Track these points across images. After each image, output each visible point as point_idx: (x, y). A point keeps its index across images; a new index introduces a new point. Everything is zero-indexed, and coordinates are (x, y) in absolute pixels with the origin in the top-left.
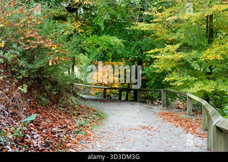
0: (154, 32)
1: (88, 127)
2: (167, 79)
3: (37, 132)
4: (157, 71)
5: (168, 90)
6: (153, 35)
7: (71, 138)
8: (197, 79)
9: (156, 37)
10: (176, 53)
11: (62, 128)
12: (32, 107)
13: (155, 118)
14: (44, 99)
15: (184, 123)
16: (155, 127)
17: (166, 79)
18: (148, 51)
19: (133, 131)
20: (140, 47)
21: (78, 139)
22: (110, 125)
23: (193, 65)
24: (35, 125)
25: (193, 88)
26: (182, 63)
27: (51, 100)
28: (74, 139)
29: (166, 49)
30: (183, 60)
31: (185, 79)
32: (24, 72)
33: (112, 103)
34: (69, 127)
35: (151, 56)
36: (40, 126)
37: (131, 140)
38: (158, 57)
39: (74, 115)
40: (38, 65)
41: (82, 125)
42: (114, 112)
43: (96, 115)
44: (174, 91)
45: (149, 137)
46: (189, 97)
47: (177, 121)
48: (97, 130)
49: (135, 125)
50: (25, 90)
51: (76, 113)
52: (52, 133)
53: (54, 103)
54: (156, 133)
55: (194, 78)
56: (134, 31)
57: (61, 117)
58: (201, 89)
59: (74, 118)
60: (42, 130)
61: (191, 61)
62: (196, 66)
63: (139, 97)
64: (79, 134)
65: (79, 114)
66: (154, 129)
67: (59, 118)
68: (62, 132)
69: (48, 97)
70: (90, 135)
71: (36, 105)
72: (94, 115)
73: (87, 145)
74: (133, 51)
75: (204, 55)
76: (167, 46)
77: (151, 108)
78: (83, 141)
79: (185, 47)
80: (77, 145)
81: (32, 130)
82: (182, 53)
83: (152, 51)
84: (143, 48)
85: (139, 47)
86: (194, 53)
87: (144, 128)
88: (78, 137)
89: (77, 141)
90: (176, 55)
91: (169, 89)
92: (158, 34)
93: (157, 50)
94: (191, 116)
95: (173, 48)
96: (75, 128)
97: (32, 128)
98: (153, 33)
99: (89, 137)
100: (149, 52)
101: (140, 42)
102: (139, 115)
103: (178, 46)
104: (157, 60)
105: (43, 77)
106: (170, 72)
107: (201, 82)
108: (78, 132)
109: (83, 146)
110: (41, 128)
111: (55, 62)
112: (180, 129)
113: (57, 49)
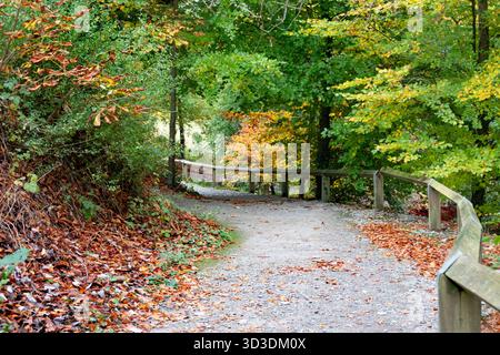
0: (353, 40)
1: (189, 267)
2: (381, 148)
3: (57, 285)
4: (361, 130)
5: (386, 172)
6: (350, 47)
7: (140, 297)
8: (450, 145)
9: (357, 51)
10: (401, 86)
11: (124, 273)
12: (59, 224)
13: (352, 238)
14: (89, 204)
15: (418, 249)
16: (349, 261)
17: (378, 147)
18: (338, 84)
19: (295, 273)
20: (322, 76)
21: (156, 299)
22: (244, 260)
23: (439, 114)
24: (58, 267)
25: (441, 166)
26: (417, 110)
27: (110, 206)
28: (145, 300)
29: (378, 79)
30: (417, 103)
31: (424, 146)
32: (34, 144)
33: (262, 206)
34: (143, 269)
35: (344, 95)
36: (69, 270)
37: (282, 298)
38: (359, 97)
39: (163, 237)
40: (68, 126)
41: (174, 264)
42: (260, 228)
43: (216, 235)
44: (401, 174)
45: (327, 289)
46: (433, 189)
47: (403, 244)
48: (209, 273)
49: (302, 258)
50: (32, 187)
51: (167, 232)
52: (94, 285)
53: (116, 211)
54: (347, 276)
55: (443, 145)
56: (306, 39)
57: (131, 244)
58: (460, 168)
59: (162, 245)
60: (72, 278)
61: (436, 104)
62: (447, 116)
63: (326, 189)
64: (162, 286)
65: (175, 235)
66: (344, 266)
67: (125, 248)
68: (121, 282)
69: (103, 198)
70: (188, 288)
71: (70, 218)
72: (212, 237)
73: (173, 313)
74: (306, 87)
75: (466, 90)
76: (381, 71)
77: (347, 216)
78: (169, 302)
79: (424, 73)
80: (149, 313)
81: (45, 280)
82: (415, 86)
83: (347, 84)
84: (328, 78)
85: (317, 76)
86: (443, 85)
87: (321, 264)
88: (156, 294)
89: (151, 305)
90: (400, 92)
91: (388, 171)
92: (362, 44)
93: (358, 81)
94: (438, 231)
95: (395, 76)
96: (156, 270)
97: (47, 276)
98: (351, 43)
99: (186, 292)
100: (340, 87)
101: (321, 64)
102: (317, 232)
103: (405, 70)
104: (357, 105)
105: (85, 154)
106: (389, 131)
107: (462, 151)
108: (158, 282)
109: (164, 316)
110: (71, 274)
111: (110, 117)
112: (407, 265)
113: (114, 88)
